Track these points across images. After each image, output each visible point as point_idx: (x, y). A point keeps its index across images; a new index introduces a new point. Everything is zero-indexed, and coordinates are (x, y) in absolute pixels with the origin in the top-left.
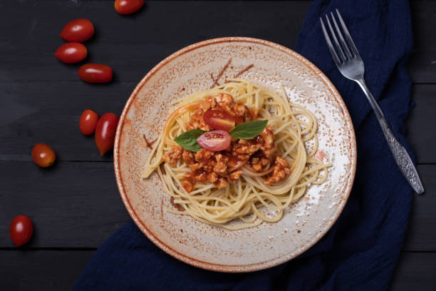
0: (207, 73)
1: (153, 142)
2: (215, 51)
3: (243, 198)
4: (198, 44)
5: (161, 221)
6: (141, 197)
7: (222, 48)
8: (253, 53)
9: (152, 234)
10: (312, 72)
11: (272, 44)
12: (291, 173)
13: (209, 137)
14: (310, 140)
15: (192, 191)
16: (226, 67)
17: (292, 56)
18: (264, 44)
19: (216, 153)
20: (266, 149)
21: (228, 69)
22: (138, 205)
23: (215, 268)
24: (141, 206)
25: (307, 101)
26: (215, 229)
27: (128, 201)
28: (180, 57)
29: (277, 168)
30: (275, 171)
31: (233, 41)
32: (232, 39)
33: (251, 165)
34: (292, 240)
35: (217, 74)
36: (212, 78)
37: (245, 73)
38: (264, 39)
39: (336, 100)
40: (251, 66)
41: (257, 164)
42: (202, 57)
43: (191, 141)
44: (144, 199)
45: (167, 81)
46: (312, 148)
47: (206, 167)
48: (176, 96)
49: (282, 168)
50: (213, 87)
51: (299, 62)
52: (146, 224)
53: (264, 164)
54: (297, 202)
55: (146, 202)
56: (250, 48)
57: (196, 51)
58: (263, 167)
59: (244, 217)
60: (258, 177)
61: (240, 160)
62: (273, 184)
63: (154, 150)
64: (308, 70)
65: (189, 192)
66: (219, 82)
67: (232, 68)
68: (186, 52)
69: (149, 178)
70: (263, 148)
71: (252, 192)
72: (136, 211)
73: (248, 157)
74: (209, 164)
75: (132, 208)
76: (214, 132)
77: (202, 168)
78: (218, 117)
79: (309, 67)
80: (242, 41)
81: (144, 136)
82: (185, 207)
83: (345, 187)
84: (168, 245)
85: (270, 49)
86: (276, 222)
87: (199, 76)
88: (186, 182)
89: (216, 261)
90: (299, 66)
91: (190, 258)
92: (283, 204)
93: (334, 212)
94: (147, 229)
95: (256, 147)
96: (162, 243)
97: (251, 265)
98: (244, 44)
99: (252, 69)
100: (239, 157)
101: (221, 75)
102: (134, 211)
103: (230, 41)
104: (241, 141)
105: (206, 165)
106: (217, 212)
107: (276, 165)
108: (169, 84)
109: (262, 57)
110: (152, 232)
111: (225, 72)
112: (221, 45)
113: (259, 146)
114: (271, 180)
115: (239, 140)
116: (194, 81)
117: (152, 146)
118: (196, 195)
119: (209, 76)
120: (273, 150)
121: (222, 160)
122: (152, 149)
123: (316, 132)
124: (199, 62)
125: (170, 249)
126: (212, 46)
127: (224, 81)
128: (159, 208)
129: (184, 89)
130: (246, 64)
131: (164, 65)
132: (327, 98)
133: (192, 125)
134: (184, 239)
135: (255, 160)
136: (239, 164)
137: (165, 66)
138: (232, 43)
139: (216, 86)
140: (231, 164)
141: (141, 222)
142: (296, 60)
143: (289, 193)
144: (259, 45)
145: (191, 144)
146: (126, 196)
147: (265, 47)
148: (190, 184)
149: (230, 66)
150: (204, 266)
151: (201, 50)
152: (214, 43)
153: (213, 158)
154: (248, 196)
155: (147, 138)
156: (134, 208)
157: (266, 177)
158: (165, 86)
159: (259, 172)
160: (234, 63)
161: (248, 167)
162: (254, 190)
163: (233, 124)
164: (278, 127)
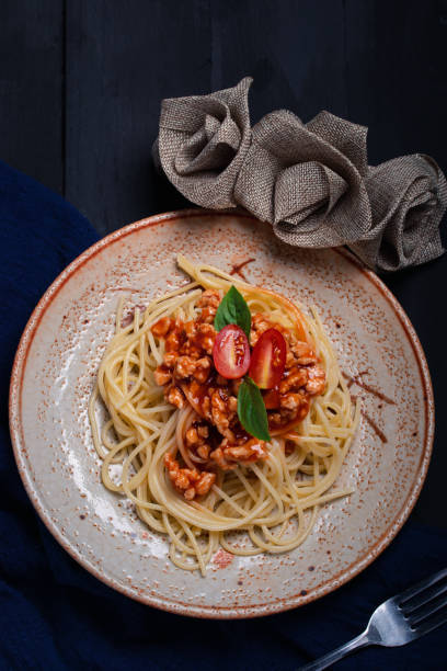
0: (369, 364)
1: (243, 277)
2: (408, 375)
3: (141, 418)
4: (417, 344)
5: (103, 286)
6: (144, 253)
7: (413, 387)
8: (407, 440)
9: (78, 269)
10: (374, 541)
11: (424, 470)
12: (188, 502)
13: (237, 342)
14: (253, 542)
15: (155, 334)
16: (381, 397)
17: (404, 506)
18: (423, 457)
19: (211, 357)
20: (223, 449)
21: (378, 401)
22: (129, 247)
23: (17, 371)
24: (128, 251)
25: (322, 536)
26: (89, 378)
27: (135, 230)
28: (393, 314)
29: (194, 473)
30: (187, 471)
31: (426, 404)
32: (431, 402)
33: (195, 426)
34: (66, 504)
35: (368, 383)
36: (361, 374)
37: (372, 431)
38: (432, 456)
39: (323, 583)
40: (384, 440)
41: (199, 436)
42: (396, 353)
43: (232, 316)
44: (140, 259)
45: (351, 295)
46: (238, 546)
47: (188, 344)
48: (327, 315)
49: (193, 483)
50: (344, 375)
51: (392, 520)
52: (96, 260)
53: (200, 450)
54: (138, 518)
55: (135, 263)
56: (415, 435)
57: (405, 341)
58: (194, 449)
59: (112, 428)
60: (176, 441)
61: (201, 401)
62: (166, 469)
63: (228, 276)
64: (379, 535)
65: (152, 329)
66: (354, 385)
67: (380, 407)
68: (403, 324)
69: (179, 269)
70: (225, 443)
71: (151, 432)
72: (117, 244)
73: (207, 414)
74: (193, 349)
75: (124, 236)
76: (248, 351)
77: (186, 339)
78: (274, 357)
79: (383, 536)
80: (427, 419)
81: (253, 260)
82: (129, 328)
83: (161, 597)
84: (59, 295)
85: (415, 468)
86: (102, 482)
87: (362, 352)
88: (168, 322)
89: (30, 373)
90: (384, 520)
91: (35, 330)
92: (134, 492)
93: (115, 576)
94: (87, 260)
95: (224, 428)
96: (62, 285)
97: (21, 432)
98: (422, 423)
99: (379, 441)
100: (206, 398)
101: (367, 388)
102: (118, 239)
103: (426, 398)
104: (233, 400)
105: (192, 344)
106: (119, 379)
107: (200, 474)
108: (345, 299)
109: (400, 456)
110: (82, 269)
111: (371, 395)
112: (418, 384)
113: (228, 434)
114: (172, 464)
115: (236, 397)
116: (355, 343)
117: (236, 275)
118: (147, 341)
119: (363, 369)
120: (223, 463)
121: (198, 368)
122: (231, 274)
123: (266, 553)
124: (386, 350)
125: (52, 298)
126: (416, 367)
127: (356, 394)
128: (126, 284)
129: (338, 326)
130: (388, 430)
131: (379, 288)
132: (326, 569)
133: (263, 320)
134: (71, 323)
135: (204, 431)
136: (195, 401)
137: (376, 291)
138: (422, 403)
139: (347, 382)
140: (195, 387)
141: (100, 250)
142: (396, 514)
143: (152, 500)
144: (420, 450)
145: (228, 316)
146: (144, 227)
147: (417, 459)
148: (166, 329)
149: (383, 402)
150: (20, 353)
151: (409, 351)
152: (421, 371)
153: (203, 354)
154: (144, 428)
155: (250, 265)
156: (123, 240)
157: (178, 456)
158: (342, 293)
159: (185, 441)
160: (388, 409)
161: (191, 420)
162: (154, 437)
163: (264, 385)
164: (268, 478)
